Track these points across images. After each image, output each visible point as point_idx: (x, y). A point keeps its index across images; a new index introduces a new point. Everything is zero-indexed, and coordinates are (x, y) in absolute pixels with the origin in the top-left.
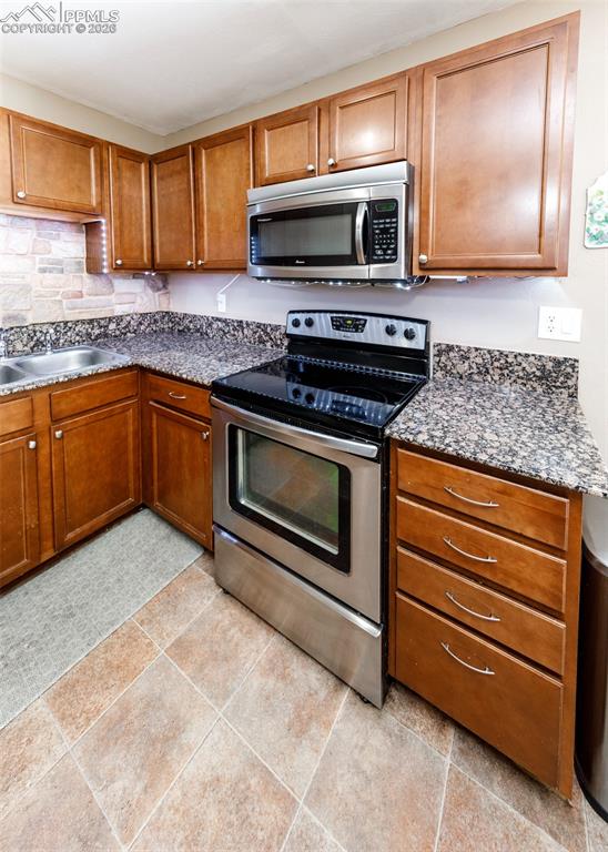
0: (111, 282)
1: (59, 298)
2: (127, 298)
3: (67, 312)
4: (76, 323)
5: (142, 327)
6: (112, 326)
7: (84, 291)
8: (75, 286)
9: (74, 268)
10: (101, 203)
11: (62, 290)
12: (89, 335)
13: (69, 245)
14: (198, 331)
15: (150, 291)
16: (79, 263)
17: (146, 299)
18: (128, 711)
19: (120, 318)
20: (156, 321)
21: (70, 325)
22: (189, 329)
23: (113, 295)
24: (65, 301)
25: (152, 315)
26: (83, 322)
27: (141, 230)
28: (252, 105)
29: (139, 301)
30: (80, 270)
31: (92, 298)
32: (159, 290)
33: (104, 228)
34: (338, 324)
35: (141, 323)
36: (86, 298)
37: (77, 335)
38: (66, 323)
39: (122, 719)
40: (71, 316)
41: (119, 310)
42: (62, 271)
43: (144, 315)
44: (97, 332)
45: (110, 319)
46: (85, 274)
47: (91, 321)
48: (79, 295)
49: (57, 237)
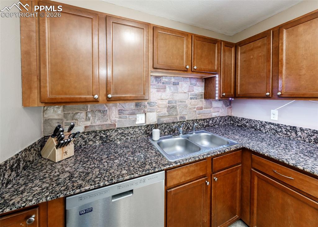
0: (211, 103)
1: (195, 110)
2: (217, 110)
3: (198, 115)
4: (199, 120)
5: (221, 123)
6: (211, 122)
7: (203, 107)
8: (200, 105)
9: (200, 97)
10: (218, 68)
11: (196, 106)
12: (203, 125)
13: (199, 87)
14: (253, 127)
15: (224, 106)
16: (202, 95)
17: (223, 110)
19: (213, 118)
20: (226, 120)
21: (197, 121)
22: (246, 126)
23: (212, 108)
24: (197, 111)
25: (225, 117)
26: (201, 120)
27: (231, 79)
29: (220, 111)
30: (202, 98)
31: (206, 110)
32: (228, 106)
33: (217, 79)
35: (220, 121)
36: (204, 109)
37: (200, 125)
40: (199, 117)
41: (214, 115)
42: (197, 99)
43: (221, 117)
44: (206, 124)
45: (210, 119)
46: (203, 100)
47: (204, 120)
48: (201, 108)
49: (195, 85)
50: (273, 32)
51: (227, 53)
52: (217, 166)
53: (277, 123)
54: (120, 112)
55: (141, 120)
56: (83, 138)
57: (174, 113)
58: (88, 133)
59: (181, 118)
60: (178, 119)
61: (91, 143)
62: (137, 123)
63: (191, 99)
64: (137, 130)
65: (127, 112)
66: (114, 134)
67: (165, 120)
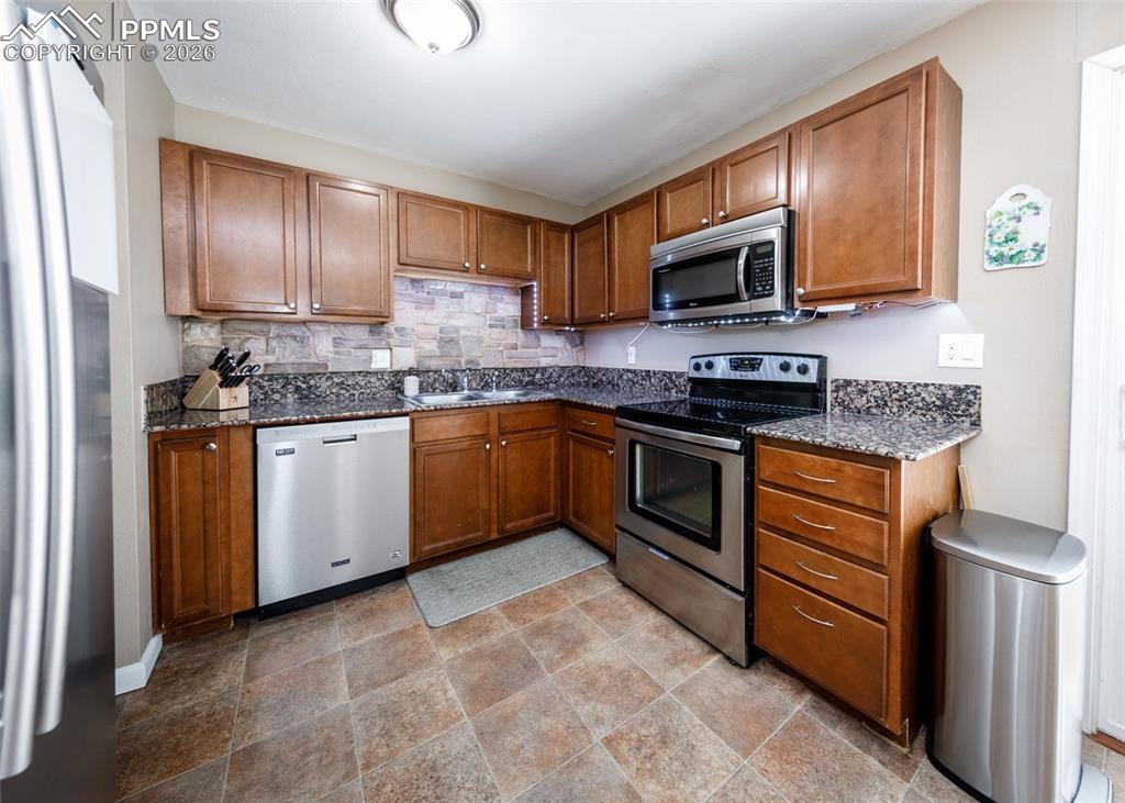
0: (538, 338)
1: (501, 349)
2: (551, 352)
3: (507, 360)
4: (513, 370)
5: (562, 379)
6: (538, 376)
7: (519, 344)
8: (512, 340)
9: (512, 324)
10: (534, 270)
11: (503, 342)
12: (521, 381)
13: (509, 306)
14: (609, 383)
15: (568, 347)
16: (516, 321)
17: (566, 354)
18: (550, 625)
19: (544, 370)
20: (573, 375)
21: (508, 371)
22: (602, 382)
23: (539, 350)
24: (505, 352)
25: (570, 369)
26: (517, 370)
27: (564, 291)
28: (663, 169)
29: (560, 355)
30: (516, 327)
31: (525, 350)
32: (577, 346)
33: (535, 289)
34: (737, 365)
35: (561, 376)
36: (520, 350)
37: (513, 380)
38: (505, 369)
39: (545, 627)
40: (510, 364)
41: (544, 362)
42: (504, 327)
43: (563, 368)
44: (527, 379)
45: (537, 370)
46: (519, 330)
47: (523, 370)
48: (515, 347)
49: (501, 300)
50: (608, 216)
51: (554, 244)
52: (508, 424)
53: (633, 368)
54: (337, 342)
55: (381, 360)
56: (261, 387)
57: (454, 353)
58: (271, 378)
59: (469, 362)
60: (463, 364)
61: (276, 397)
62: (373, 366)
63: (491, 326)
64: (373, 380)
65: (352, 344)
66: (324, 384)
67: (433, 364)
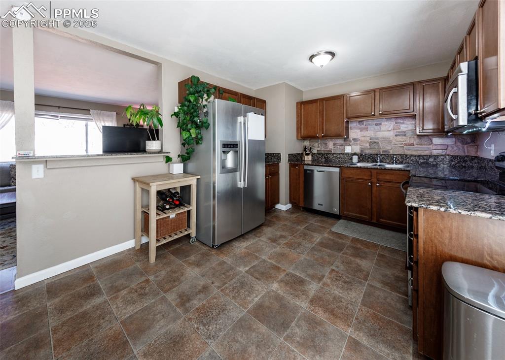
0: (432, 140)
1: (403, 145)
2: (441, 147)
3: (406, 151)
4: (412, 155)
6: (431, 160)
7: (415, 143)
8: (410, 141)
9: (411, 134)
11: (404, 143)
12: (417, 162)
13: (409, 125)
15: (459, 144)
19: (437, 156)
20: (465, 161)
21: (408, 156)
23: (431, 146)
24: (405, 147)
25: (462, 158)
26: (415, 156)
29: (450, 149)
31: (420, 146)
32: (467, 144)
35: (452, 162)
36: (416, 146)
37: (412, 161)
38: (406, 155)
40: (410, 153)
41: (436, 152)
43: (454, 157)
44: (422, 161)
45: (430, 156)
46: (415, 137)
47: (419, 156)
48: (413, 145)
49: (403, 123)
54: (334, 144)
55: (348, 150)
56: (317, 156)
57: (377, 147)
58: (319, 154)
59: (383, 151)
60: (381, 151)
61: (320, 159)
62: (345, 152)
63: (396, 136)
64: (345, 156)
65: (339, 145)
66: (331, 157)
67: (368, 152)
